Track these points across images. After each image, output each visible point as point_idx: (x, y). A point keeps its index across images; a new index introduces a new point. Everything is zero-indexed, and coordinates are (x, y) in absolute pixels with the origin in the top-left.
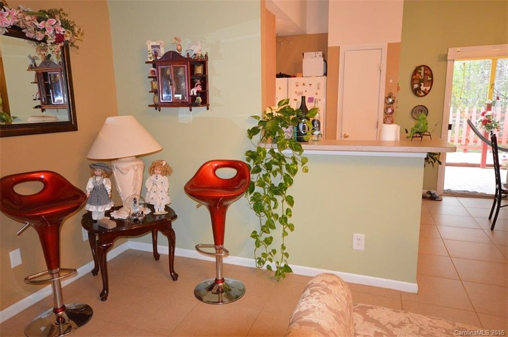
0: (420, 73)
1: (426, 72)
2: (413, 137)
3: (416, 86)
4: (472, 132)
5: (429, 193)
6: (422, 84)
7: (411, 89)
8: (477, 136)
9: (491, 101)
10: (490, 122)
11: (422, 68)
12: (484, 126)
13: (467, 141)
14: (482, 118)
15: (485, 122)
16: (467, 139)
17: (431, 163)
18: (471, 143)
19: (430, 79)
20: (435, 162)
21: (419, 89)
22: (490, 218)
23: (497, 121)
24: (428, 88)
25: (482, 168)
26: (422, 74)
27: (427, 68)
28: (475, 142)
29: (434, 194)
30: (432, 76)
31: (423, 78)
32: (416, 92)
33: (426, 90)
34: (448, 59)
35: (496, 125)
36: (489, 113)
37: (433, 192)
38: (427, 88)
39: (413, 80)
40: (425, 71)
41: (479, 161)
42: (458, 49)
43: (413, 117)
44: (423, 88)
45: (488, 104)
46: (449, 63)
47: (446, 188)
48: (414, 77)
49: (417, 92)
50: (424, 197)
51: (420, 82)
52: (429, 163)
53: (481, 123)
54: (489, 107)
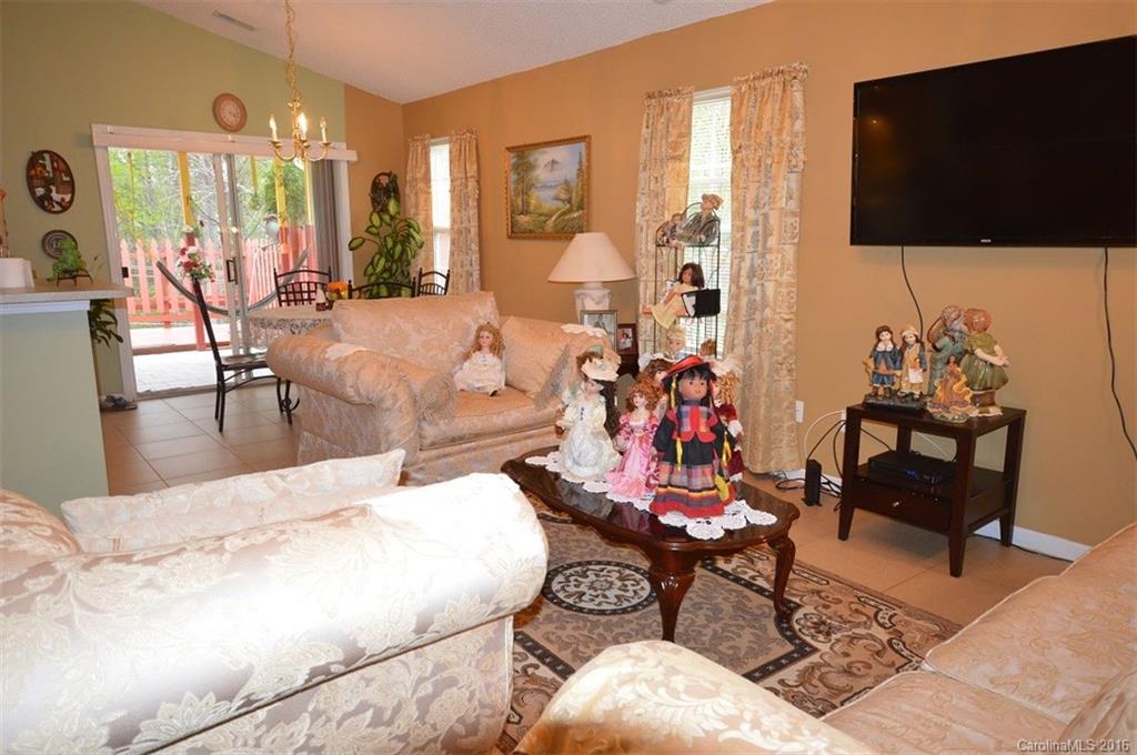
0: (44, 166)
1: (55, 164)
2: (59, 279)
3: (40, 191)
4: (172, 290)
5: (111, 399)
6: (53, 188)
7: (31, 198)
8: (183, 296)
9: (192, 229)
10: (196, 266)
11: (47, 156)
12: (188, 274)
13: (167, 304)
14: (185, 259)
15: (189, 266)
16: (166, 303)
17: (103, 341)
18: (175, 310)
19: (68, 179)
20: (110, 337)
21: (48, 197)
22: (217, 417)
23: (208, 264)
24: (68, 198)
25: (200, 350)
26: (49, 168)
27: (55, 157)
28: (182, 306)
29: (120, 399)
30: (69, 173)
31: (51, 175)
32: (44, 203)
33: (63, 200)
34: (95, 144)
35: (206, 271)
36: (192, 250)
37: (117, 396)
38: (64, 196)
39: (30, 179)
40: (52, 163)
41: (192, 340)
42: (109, 128)
43: (49, 254)
44: (56, 196)
45: (188, 234)
46: (99, 152)
47: (141, 389)
48: (33, 172)
49: (46, 203)
50: (103, 409)
51: (47, 183)
52: (100, 341)
53: (182, 268)
54: (191, 239)
